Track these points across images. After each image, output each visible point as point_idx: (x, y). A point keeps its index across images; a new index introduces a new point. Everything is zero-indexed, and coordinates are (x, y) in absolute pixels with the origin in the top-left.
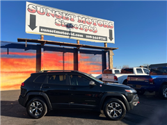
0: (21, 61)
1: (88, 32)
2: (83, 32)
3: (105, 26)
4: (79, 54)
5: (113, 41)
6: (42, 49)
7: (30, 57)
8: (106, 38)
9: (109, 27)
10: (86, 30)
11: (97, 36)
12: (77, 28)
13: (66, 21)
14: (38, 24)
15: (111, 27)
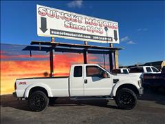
1: (95, 34)
3: (110, 27)
7: (42, 59)
9: (114, 27)
10: (93, 32)
11: (103, 37)
12: (85, 30)
13: (74, 23)
14: (49, 26)
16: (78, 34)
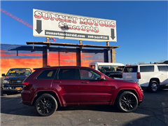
0: (30, 61)
1: (90, 33)
3: (107, 26)
4: (82, 53)
5: (115, 40)
6: (48, 50)
7: (37, 57)
8: (108, 37)
9: (111, 26)
11: (98, 36)
12: (79, 29)
14: (44, 28)
15: (113, 26)
16: (72, 33)
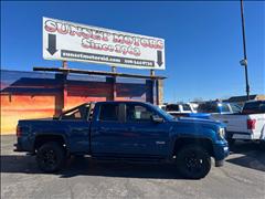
2: (121, 55)
8: (153, 62)
9: (157, 46)
10: (124, 53)
11: (139, 60)
14: (59, 46)
15: (160, 47)
16: (101, 56)
